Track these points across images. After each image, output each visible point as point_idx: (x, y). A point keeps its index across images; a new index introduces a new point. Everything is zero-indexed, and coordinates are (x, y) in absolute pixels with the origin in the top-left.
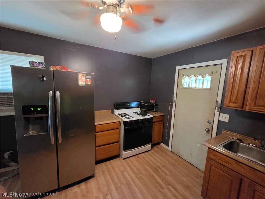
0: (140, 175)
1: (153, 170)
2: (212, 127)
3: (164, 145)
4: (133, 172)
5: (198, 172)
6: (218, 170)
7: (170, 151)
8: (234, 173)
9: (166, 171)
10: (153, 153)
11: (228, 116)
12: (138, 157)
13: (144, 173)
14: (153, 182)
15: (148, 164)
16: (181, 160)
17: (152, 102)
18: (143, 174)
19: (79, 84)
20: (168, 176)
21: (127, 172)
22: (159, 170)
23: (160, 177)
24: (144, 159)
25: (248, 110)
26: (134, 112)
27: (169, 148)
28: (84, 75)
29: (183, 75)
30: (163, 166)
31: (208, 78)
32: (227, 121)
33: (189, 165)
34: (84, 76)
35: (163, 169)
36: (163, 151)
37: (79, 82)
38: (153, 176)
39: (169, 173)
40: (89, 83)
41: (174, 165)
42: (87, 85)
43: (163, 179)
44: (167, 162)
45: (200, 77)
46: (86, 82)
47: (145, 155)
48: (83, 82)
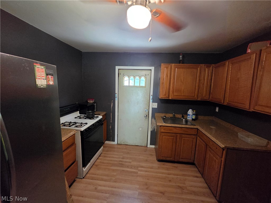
0: (114, 178)
1: (119, 166)
2: (148, 113)
3: (109, 142)
4: (105, 180)
5: (143, 148)
6: (166, 137)
7: (116, 144)
8: (174, 134)
9: (128, 160)
10: (105, 154)
11: (156, 104)
12: (96, 166)
13: (115, 174)
14: (127, 174)
15: (111, 165)
16: (129, 146)
17: (91, 102)
18: (115, 176)
19: (37, 83)
20: (132, 163)
21: (100, 186)
22: (123, 163)
23: (128, 167)
24: (103, 163)
25: (171, 99)
26: (75, 118)
27: (116, 142)
28: (43, 67)
29: (124, 75)
30: (123, 159)
31: (143, 78)
32: (156, 107)
33: (136, 147)
34: (44, 69)
35: (125, 160)
36: (112, 147)
37: (37, 80)
38: (123, 170)
39: (131, 161)
40: (51, 83)
41: (128, 153)
42: (48, 85)
43: (131, 167)
44: (123, 154)
45: (137, 78)
46: (47, 80)
47: (101, 159)
48: (43, 80)
